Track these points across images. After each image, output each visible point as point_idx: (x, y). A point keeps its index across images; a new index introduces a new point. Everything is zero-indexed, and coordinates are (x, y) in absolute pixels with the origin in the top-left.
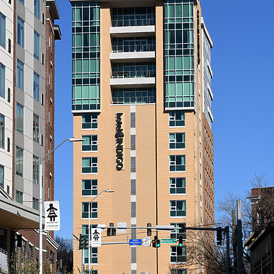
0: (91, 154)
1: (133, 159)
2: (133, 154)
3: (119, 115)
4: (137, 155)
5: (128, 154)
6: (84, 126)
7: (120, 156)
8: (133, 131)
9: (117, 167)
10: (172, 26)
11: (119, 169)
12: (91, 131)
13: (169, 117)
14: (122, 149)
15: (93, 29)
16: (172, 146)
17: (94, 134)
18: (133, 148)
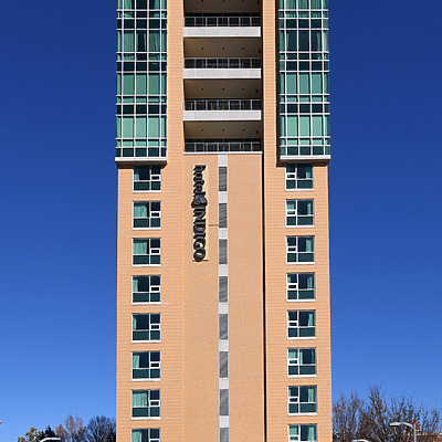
0: (149, 232)
1: (223, 243)
2: (223, 234)
3: (199, 169)
4: (229, 236)
5: (214, 234)
6: (137, 187)
7: (200, 236)
8: (223, 197)
9: (195, 256)
10: (291, 23)
11: (198, 259)
12: (149, 195)
13: (287, 174)
14: (204, 226)
15: (154, 24)
16: (291, 221)
17: (156, 199)
18: (223, 224)
